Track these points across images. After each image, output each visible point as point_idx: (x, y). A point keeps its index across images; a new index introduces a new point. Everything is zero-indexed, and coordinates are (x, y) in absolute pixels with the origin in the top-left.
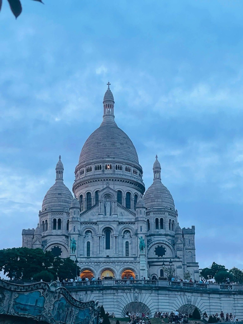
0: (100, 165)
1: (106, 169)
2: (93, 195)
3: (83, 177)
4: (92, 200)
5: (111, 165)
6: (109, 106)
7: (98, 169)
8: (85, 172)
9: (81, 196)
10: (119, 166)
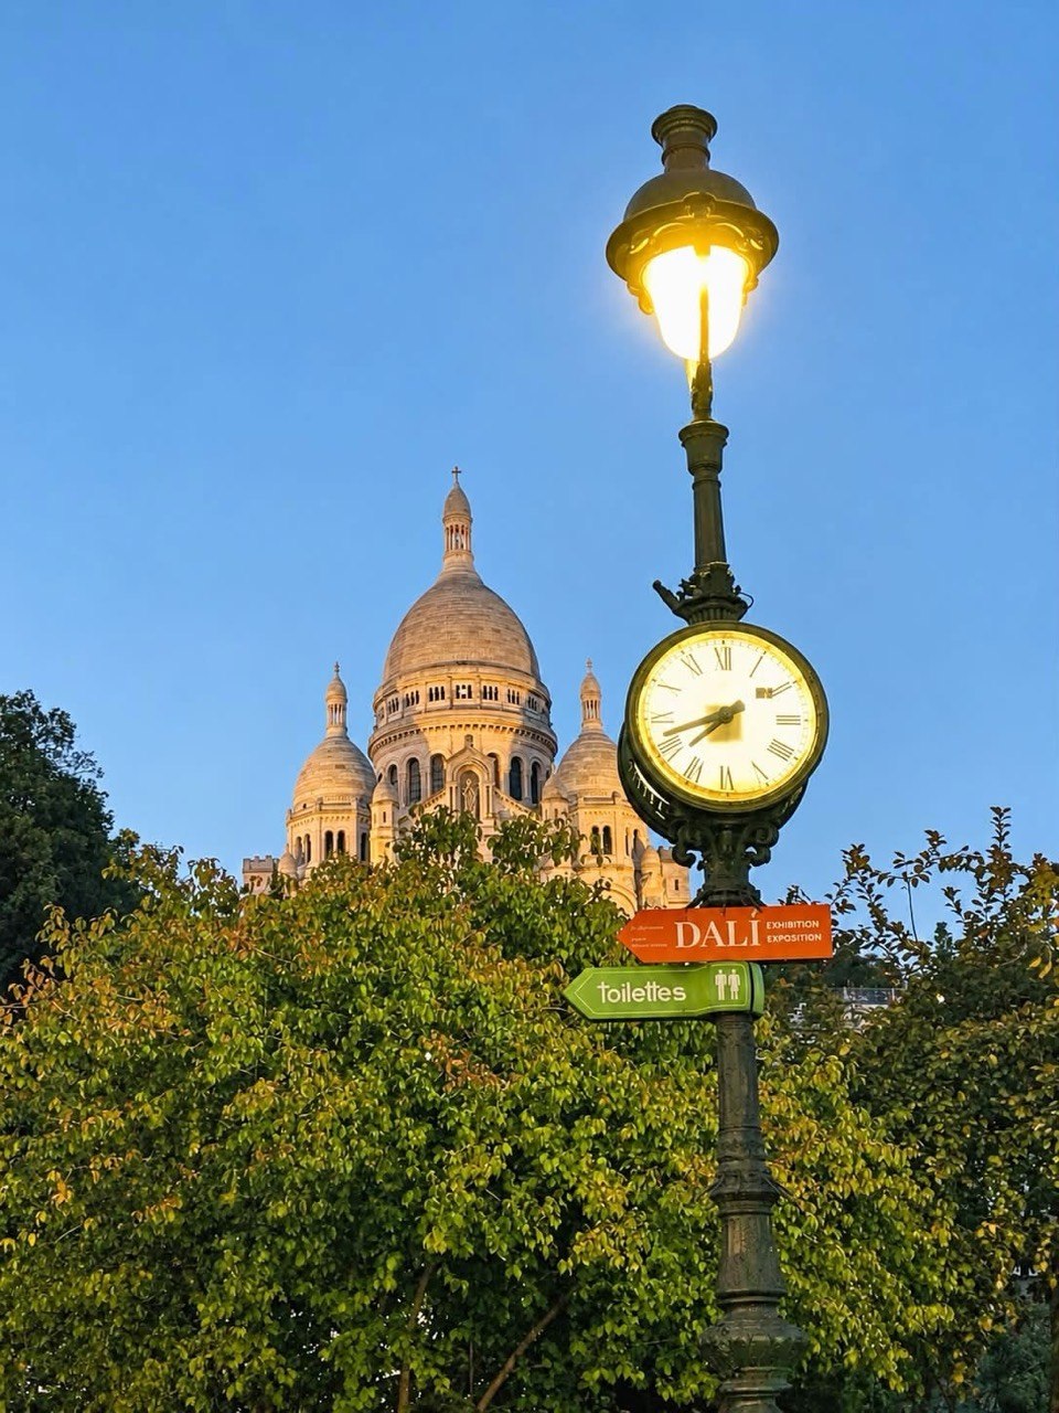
0: (442, 688)
1: (458, 697)
2: (425, 766)
3: (396, 718)
4: (423, 779)
5: (470, 687)
6: (457, 531)
7: (437, 699)
8: (400, 706)
9: (393, 768)
10: (491, 688)
